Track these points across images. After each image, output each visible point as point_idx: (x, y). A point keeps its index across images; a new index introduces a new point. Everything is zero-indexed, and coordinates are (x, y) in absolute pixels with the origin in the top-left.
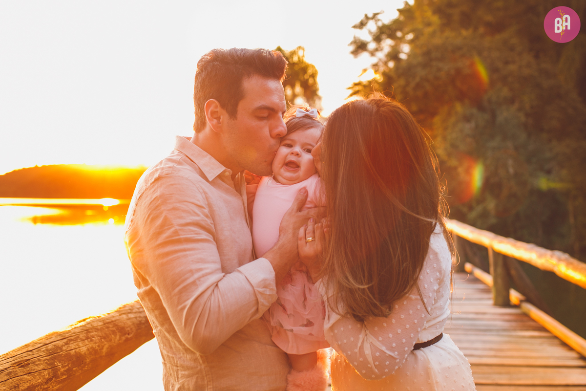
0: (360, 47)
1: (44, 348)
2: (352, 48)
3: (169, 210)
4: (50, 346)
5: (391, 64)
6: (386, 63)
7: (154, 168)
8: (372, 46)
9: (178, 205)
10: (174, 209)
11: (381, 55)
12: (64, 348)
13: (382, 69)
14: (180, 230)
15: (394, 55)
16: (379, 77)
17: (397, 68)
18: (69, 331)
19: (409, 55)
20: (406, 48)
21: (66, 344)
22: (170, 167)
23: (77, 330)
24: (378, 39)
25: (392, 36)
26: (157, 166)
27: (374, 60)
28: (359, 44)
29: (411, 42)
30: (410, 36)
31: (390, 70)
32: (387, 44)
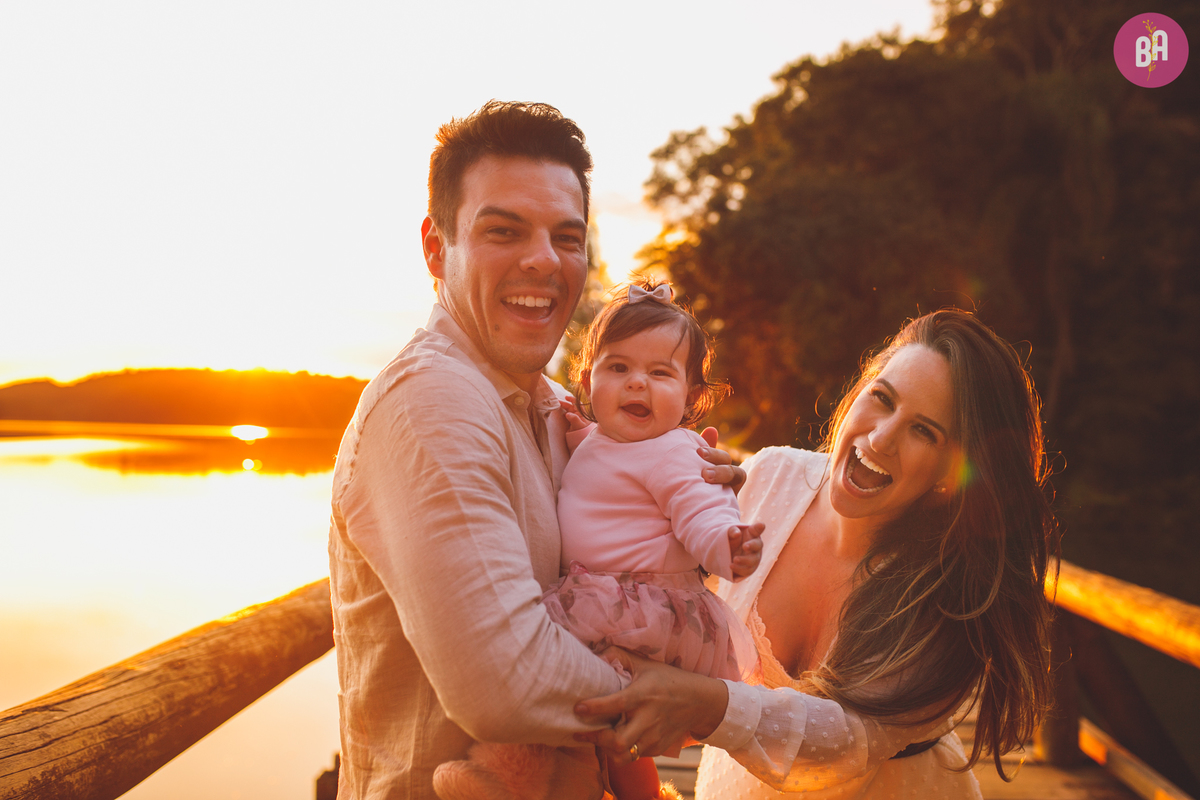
0: (663, 189)
1: (203, 644)
2: (652, 190)
3: (426, 436)
4: (212, 642)
5: (714, 218)
6: (705, 216)
7: (397, 359)
8: (684, 186)
9: (447, 426)
10: (439, 433)
11: (699, 202)
12: (232, 645)
13: (699, 223)
14: (452, 474)
15: (718, 203)
16: (694, 239)
17: (722, 223)
18: (235, 623)
19: (743, 203)
20: (738, 192)
21: (234, 639)
22: (429, 356)
23: (247, 621)
24: (693, 176)
25: (715, 171)
26: (402, 356)
27: (687, 210)
28: (664, 185)
29: (747, 183)
30: (746, 173)
31: (713, 227)
32: (709, 183)
